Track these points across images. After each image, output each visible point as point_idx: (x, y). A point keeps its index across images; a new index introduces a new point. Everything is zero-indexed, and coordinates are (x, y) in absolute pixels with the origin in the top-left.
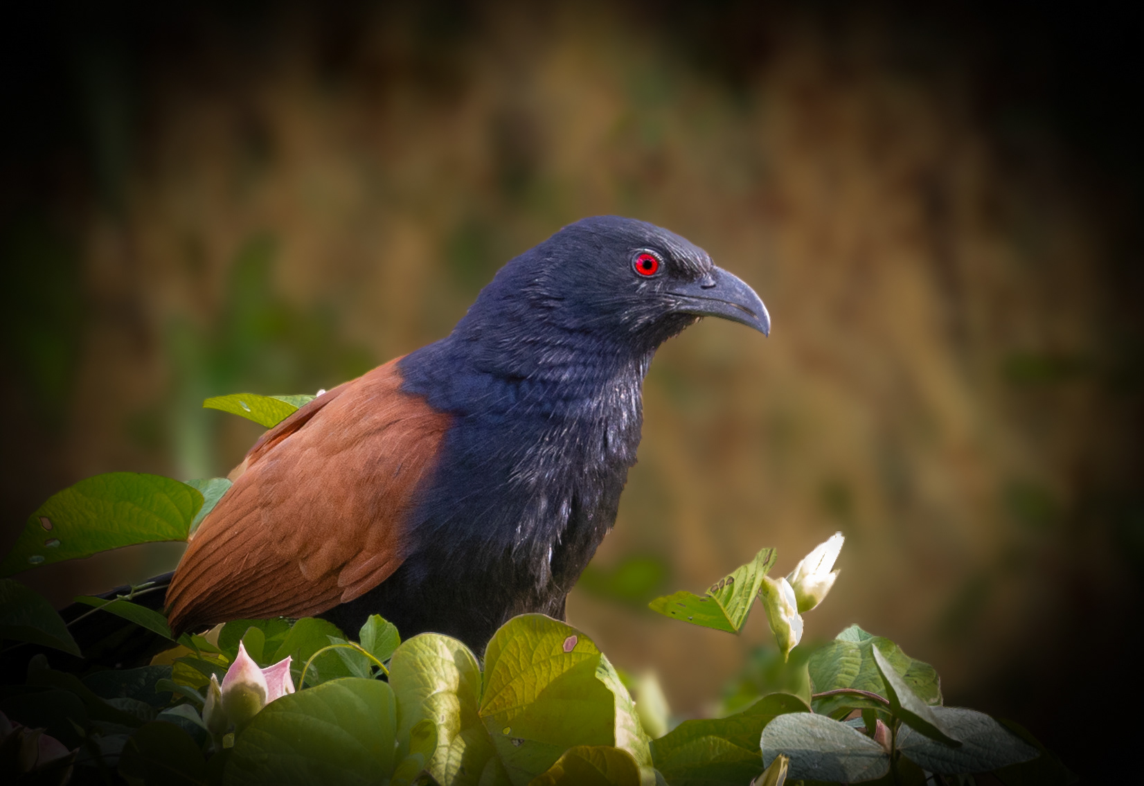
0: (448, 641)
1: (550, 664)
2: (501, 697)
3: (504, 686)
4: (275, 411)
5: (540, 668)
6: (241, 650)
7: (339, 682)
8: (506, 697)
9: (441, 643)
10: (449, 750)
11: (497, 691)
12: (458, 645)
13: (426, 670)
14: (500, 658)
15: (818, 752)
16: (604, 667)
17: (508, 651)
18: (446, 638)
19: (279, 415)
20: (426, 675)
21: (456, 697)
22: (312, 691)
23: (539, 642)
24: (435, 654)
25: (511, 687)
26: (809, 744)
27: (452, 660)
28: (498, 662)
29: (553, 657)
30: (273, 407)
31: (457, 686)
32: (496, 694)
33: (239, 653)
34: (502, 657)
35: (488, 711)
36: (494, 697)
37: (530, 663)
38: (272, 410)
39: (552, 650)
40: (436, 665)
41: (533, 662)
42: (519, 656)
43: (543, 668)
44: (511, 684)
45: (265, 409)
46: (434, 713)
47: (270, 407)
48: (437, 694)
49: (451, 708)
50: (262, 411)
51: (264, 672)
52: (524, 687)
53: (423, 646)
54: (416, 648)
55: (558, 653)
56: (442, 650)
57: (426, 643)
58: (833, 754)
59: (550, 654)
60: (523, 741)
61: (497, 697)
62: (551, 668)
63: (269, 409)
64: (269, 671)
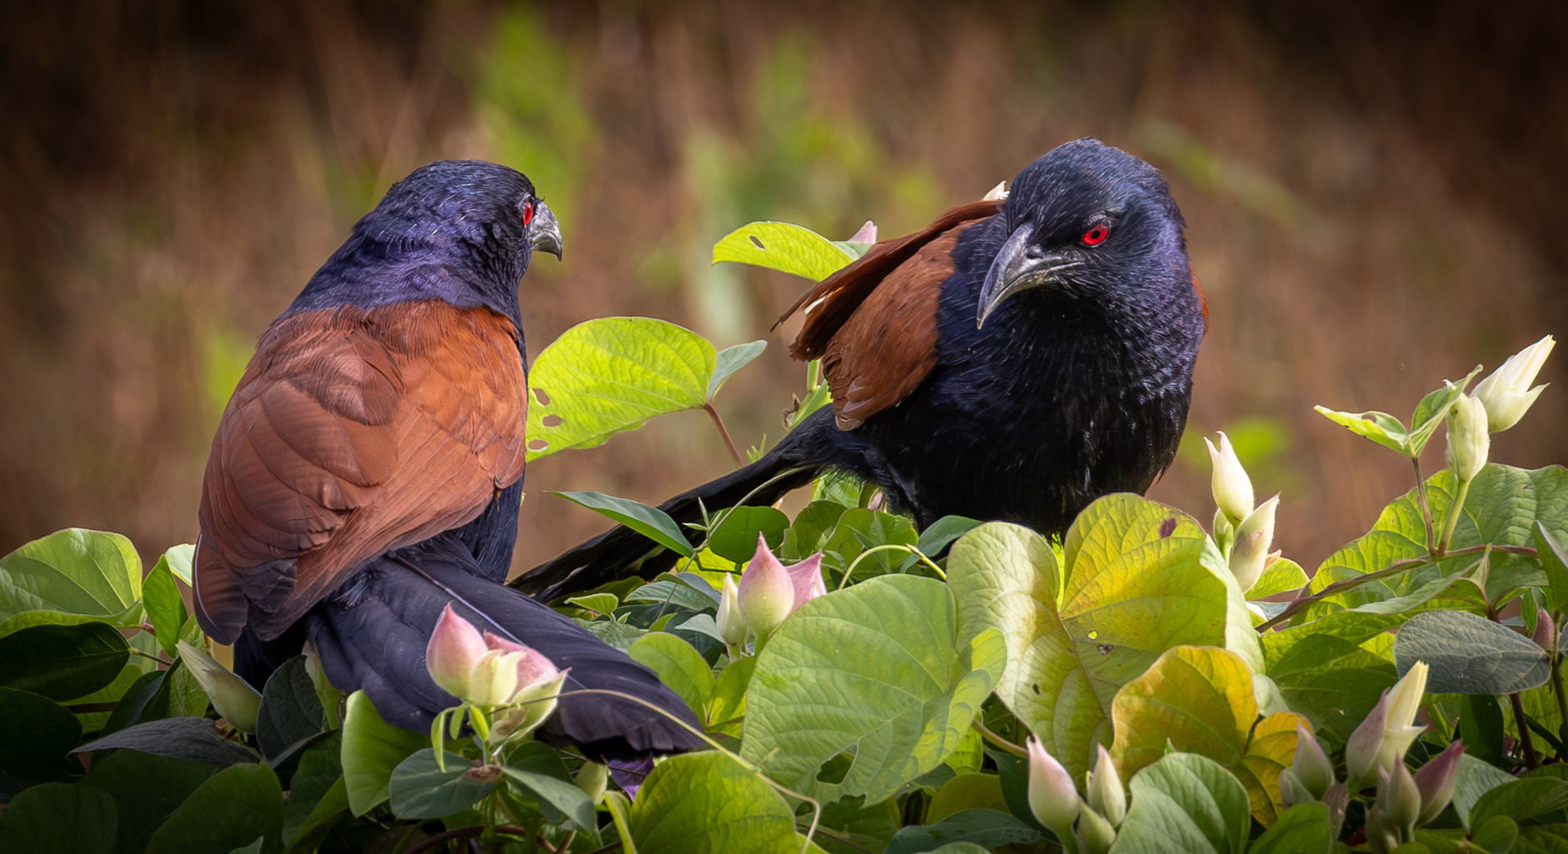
0: (1019, 531)
1: (1144, 553)
2: (1084, 594)
3: (1088, 582)
4: (791, 244)
5: (1132, 558)
6: (761, 543)
7: (883, 580)
8: (1090, 595)
9: (1010, 532)
10: (1019, 664)
11: (1079, 587)
12: (1028, 532)
13: (990, 567)
14: (1082, 548)
15: (1464, 658)
16: (1211, 554)
17: (1091, 538)
18: (1016, 527)
19: (796, 248)
20: (991, 573)
21: (1030, 598)
22: (852, 591)
23: (1129, 526)
24: (1003, 547)
25: (1097, 583)
26: (1453, 648)
27: (1025, 553)
28: (1079, 553)
29: (1148, 544)
30: (788, 237)
31: (1032, 585)
32: (1079, 591)
33: (759, 548)
34: (1084, 546)
35: (1070, 612)
36: (1076, 595)
37: (1120, 553)
38: (788, 243)
39: (1145, 534)
40: (1003, 560)
41: (1123, 551)
42: (1105, 544)
43: (1135, 558)
44: (1096, 579)
45: (779, 242)
46: (1001, 619)
47: (785, 238)
48: (1004, 596)
49: (1024, 614)
50: (776, 245)
51: (789, 571)
52: (1112, 582)
53: (987, 537)
54: (979, 540)
55: (1154, 540)
56: (1011, 541)
57: (991, 535)
58: (1482, 659)
59: (1143, 540)
60: (1113, 647)
61: (1080, 595)
62: (1144, 557)
63: (784, 242)
64: (796, 569)
